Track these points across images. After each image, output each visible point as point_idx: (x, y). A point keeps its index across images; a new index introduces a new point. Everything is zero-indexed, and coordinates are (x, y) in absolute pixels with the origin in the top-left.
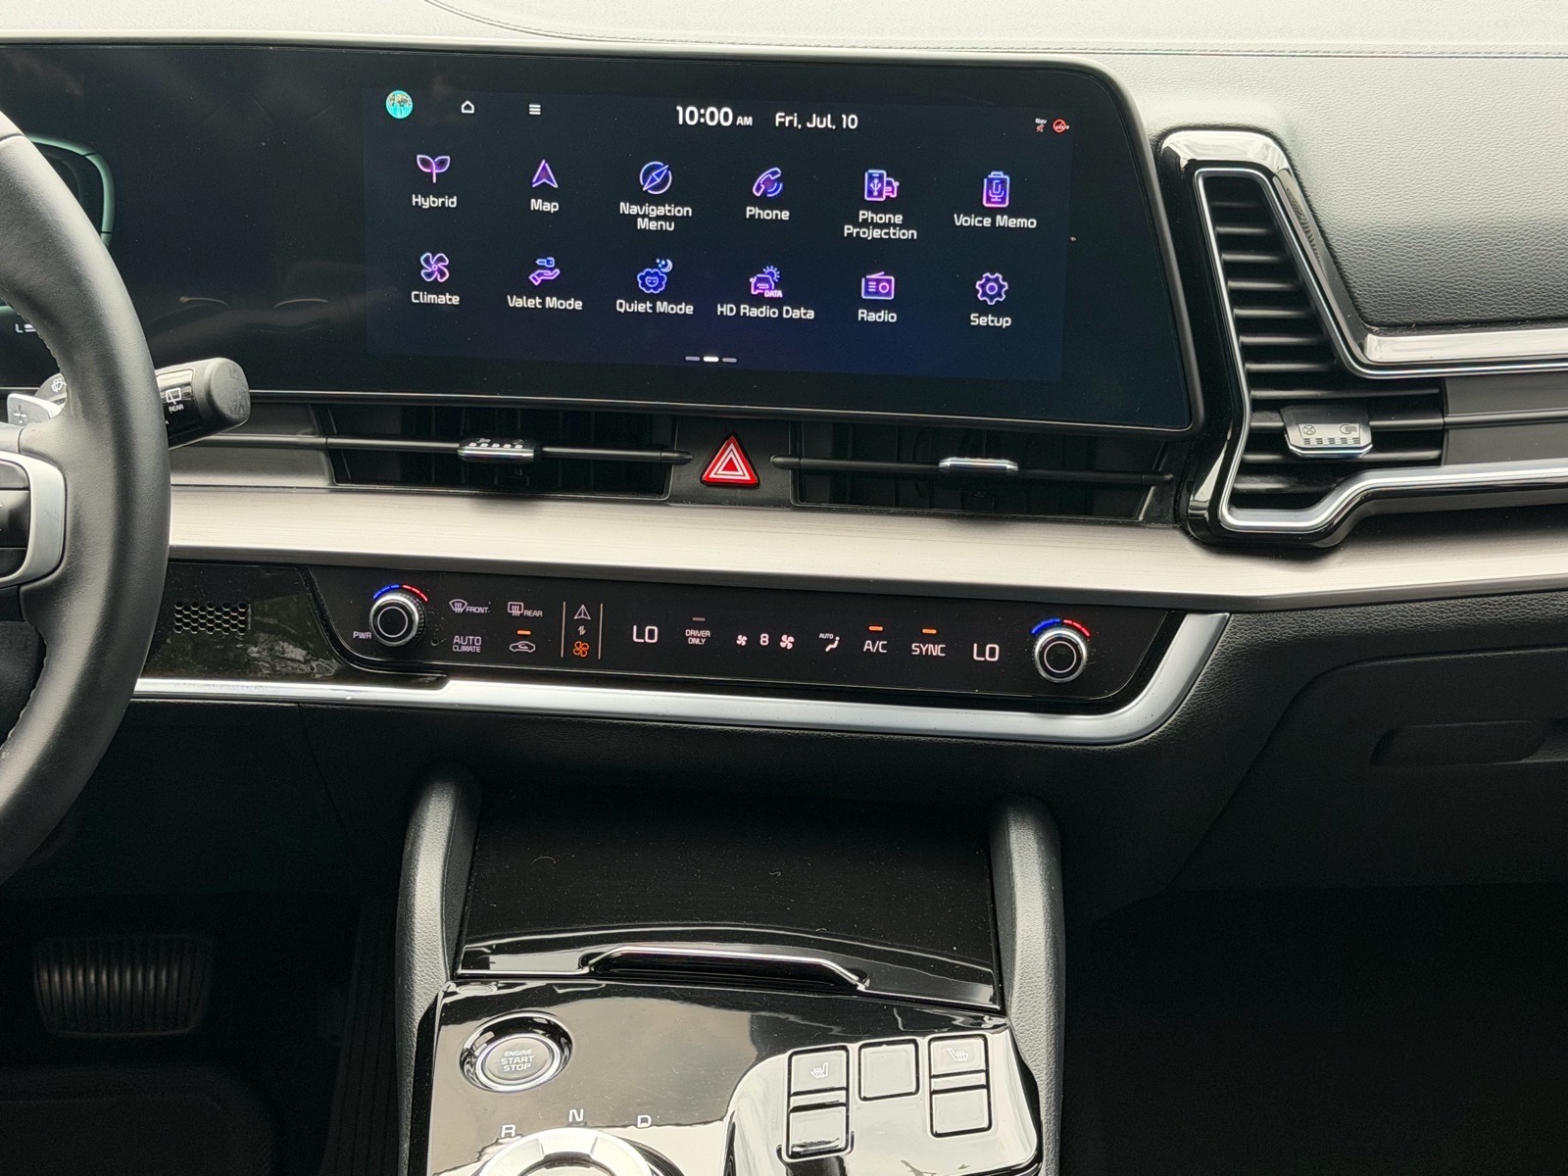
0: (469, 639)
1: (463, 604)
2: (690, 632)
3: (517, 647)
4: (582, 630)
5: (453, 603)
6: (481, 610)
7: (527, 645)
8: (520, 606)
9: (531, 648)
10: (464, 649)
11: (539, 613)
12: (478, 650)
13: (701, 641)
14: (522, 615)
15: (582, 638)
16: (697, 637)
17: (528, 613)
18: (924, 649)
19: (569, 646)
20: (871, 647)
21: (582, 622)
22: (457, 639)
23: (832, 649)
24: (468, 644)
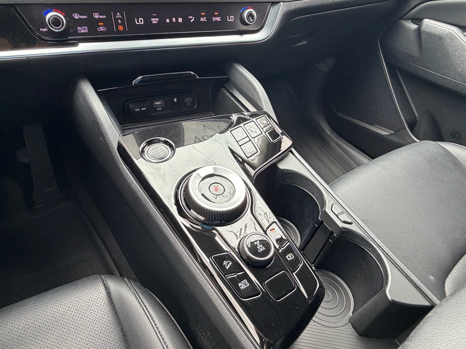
0: (83, 28)
1: (78, 15)
2: (152, 19)
3: (100, 29)
4: (120, 21)
5: (74, 15)
6: (85, 17)
7: (103, 28)
8: (98, 14)
9: (104, 29)
10: (82, 31)
11: (104, 17)
12: (87, 31)
13: (156, 22)
14: (99, 17)
15: (120, 24)
16: (155, 21)
17: (101, 17)
18: (216, 19)
19: (117, 28)
20: (202, 20)
21: (119, 18)
22: (79, 28)
23: (192, 21)
24: (83, 30)
